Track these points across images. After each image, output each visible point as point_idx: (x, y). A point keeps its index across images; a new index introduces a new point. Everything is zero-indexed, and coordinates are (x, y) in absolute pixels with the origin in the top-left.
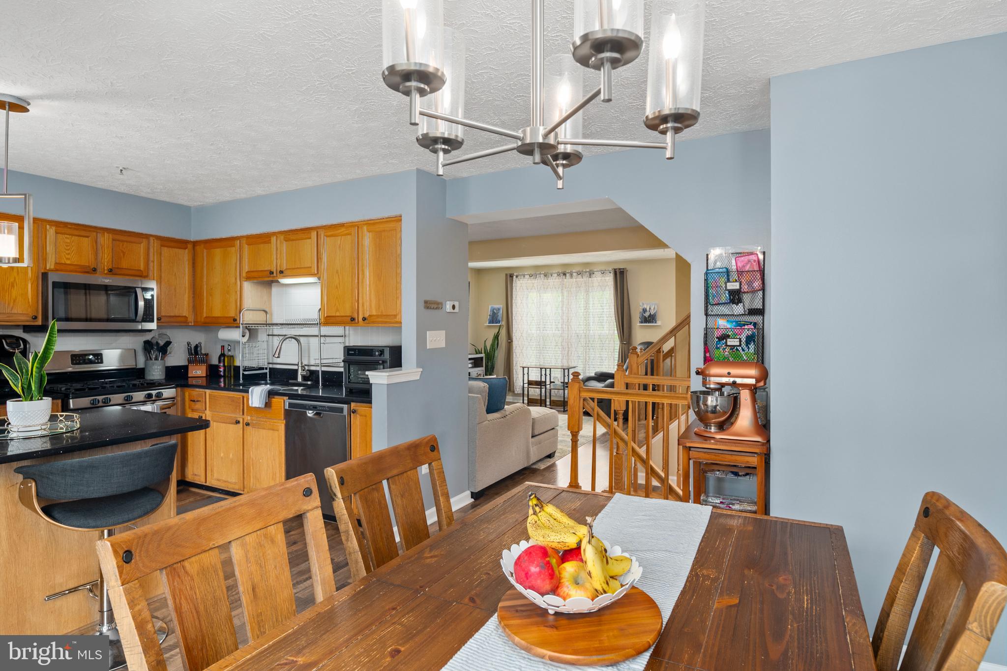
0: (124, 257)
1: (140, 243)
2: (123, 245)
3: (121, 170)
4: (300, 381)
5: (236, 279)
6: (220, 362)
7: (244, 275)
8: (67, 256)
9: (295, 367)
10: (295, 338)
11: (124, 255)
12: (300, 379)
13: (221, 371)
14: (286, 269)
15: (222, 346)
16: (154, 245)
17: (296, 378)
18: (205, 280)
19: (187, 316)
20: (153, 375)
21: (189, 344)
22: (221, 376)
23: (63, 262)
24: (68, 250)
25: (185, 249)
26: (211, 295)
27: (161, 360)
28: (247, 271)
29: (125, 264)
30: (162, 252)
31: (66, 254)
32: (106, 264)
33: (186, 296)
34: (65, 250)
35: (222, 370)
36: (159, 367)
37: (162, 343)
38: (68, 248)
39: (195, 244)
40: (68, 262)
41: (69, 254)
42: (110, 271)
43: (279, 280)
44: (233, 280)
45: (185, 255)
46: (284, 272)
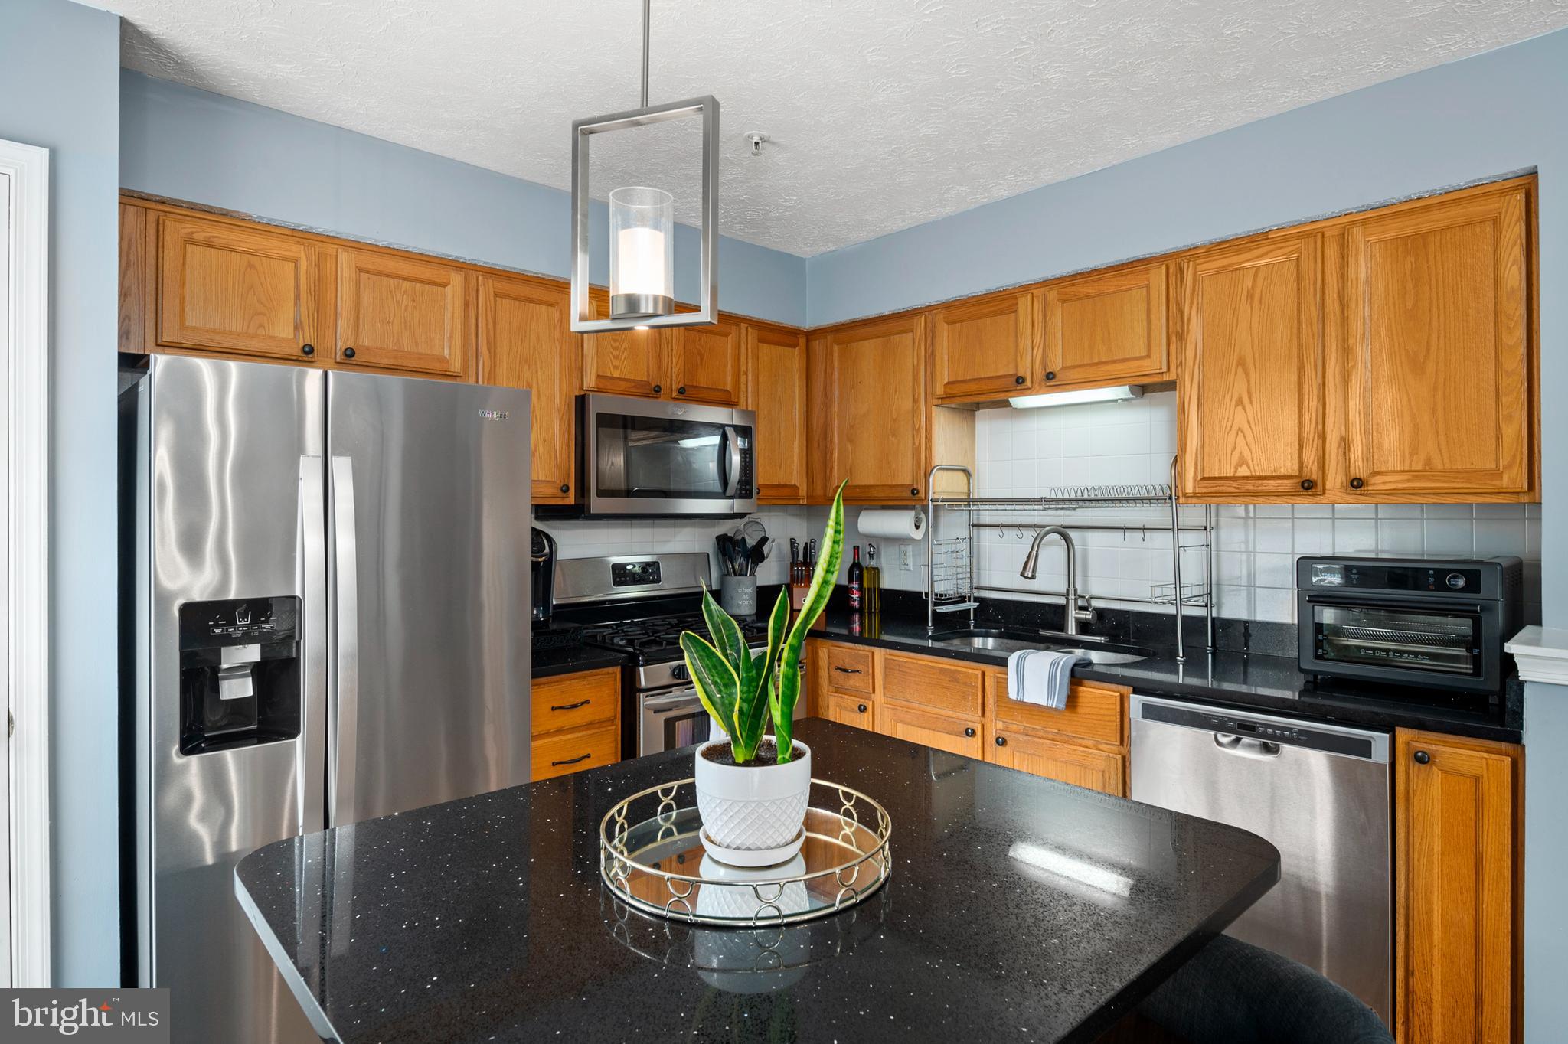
0: (701, 364)
1: (727, 336)
2: (700, 339)
3: (757, 144)
4: (1074, 633)
5: (915, 401)
6: (851, 580)
7: (940, 390)
8: (617, 363)
9: (1062, 601)
10: (1063, 532)
11: (702, 359)
12: (1072, 630)
13: (855, 600)
14: (1064, 368)
15: (854, 547)
16: (752, 335)
17: (1062, 626)
18: (836, 409)
19: (798, 486)
20: (739, 606)
21: (793, 543)
22: (853, 610)
23: (609, 375)
24: (616, 349)
25: (794, 346)
26: (851, 440)
27: (750, 575)
28: (946, 381)
29: (702, 380)
30: (760, 354)
31: (614, 357)
32: (674, 378)
33: (797, 443)
34: (612, 350)
35: (856, 596)
36: (748, 590)
37: (751, 542)
38: (618, 344)
39: (811, 335)
40: (616, 374)
41: (616, 357)
42: (682, 391)
43: (1011, 400)
44: (908, 404)
45: (794, 359)
46: (1059, 376)
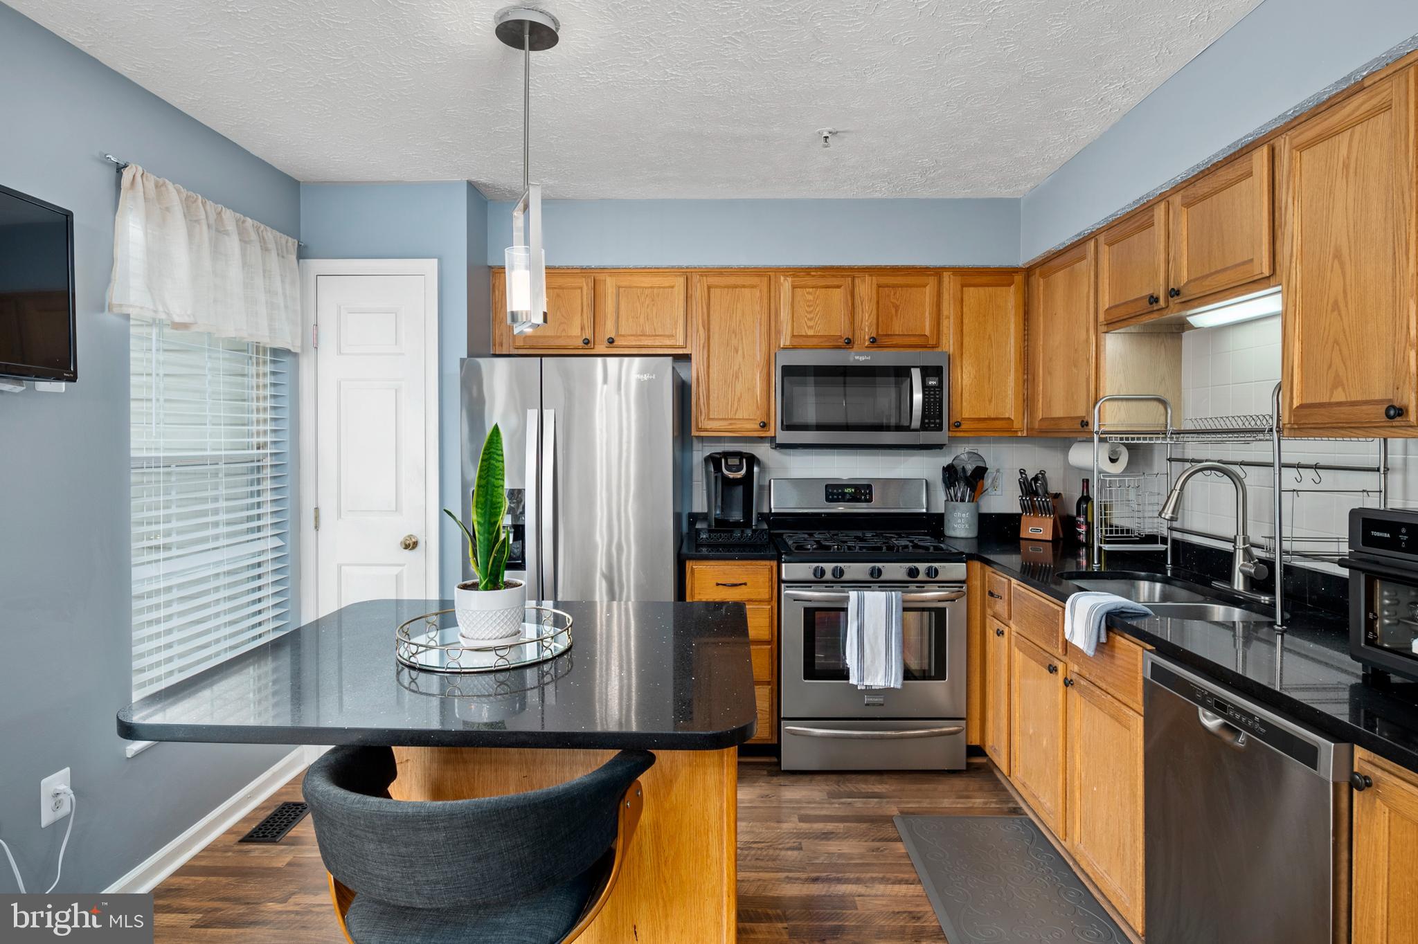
0: (896, 315)
1: (925, 286)
2: (895, 294)
3: (826, 137)
4: (1241, 588)
5: (1088, 331)
6: (1079, 514)
7: (1101, 318)
8: (810, 323)
9: (1228, 547)
10: (1223, 469)
11: (896, 311)
12: (1239, 584)
13: (1080, 534)
15: (1083, 480)
16: (950, 284)
17: (1228, 578)
18: (1041, 343)
19: (1013, 418)
20: (954, 529)
21: (1022, 472)
22: (1081, 545)
23: (804, 334)
24: (810, 312)
25: (1009, 285)
26: (1050, 373)
27: (969, 501)
28: (1107, 306)
29: (897, 327)
30: (965, 298)
31: (808, 319)
32: (867, 330)
33: (1012, 378)
34: (806, 314)
35: (1083, 529)
36: (964, 515)
37: (970, 468)
38: (812, 308)
39: (1028, 272)
40: (811, 333)
41: (810, 319)
42: (873, 340)
43: (1191, 320)
44: (1083, 335)
45: (1010, 297)
